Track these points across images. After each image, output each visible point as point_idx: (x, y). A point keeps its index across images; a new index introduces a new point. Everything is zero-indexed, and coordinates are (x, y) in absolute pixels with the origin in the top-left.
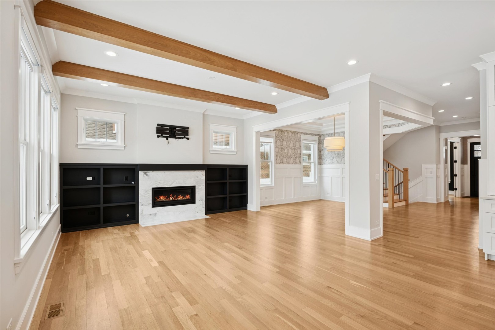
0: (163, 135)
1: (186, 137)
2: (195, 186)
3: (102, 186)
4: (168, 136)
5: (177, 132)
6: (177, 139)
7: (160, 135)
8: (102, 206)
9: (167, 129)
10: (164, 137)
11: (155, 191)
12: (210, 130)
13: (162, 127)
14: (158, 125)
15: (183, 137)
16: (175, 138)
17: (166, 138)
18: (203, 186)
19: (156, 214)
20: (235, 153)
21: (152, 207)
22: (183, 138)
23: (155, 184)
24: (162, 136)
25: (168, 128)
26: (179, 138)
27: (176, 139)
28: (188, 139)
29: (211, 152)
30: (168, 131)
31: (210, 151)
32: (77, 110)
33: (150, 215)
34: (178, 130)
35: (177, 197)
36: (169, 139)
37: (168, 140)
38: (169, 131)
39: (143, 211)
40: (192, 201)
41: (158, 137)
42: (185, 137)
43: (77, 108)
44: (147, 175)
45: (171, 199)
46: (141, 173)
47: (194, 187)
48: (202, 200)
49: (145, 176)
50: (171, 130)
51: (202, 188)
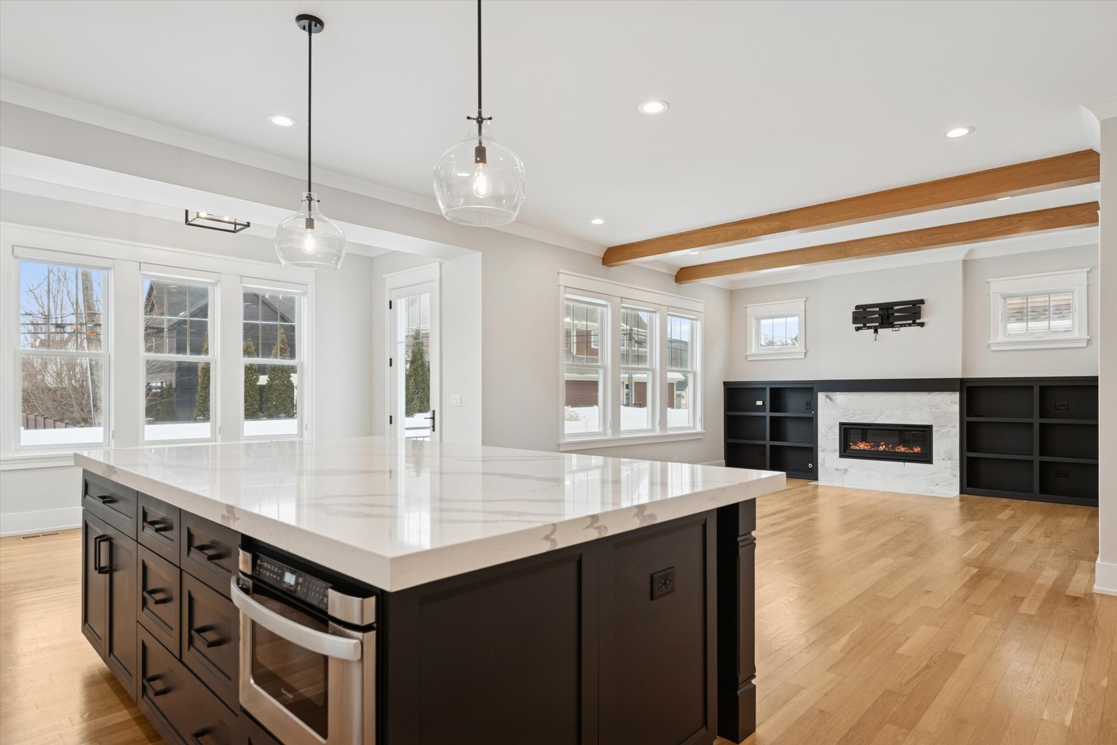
0: (868, 325)
1: (918, 321)
2: (932, 426)
3: (768, 414)
4: (877, 324)
5: (896, 314)
6: (897, 329)
7: (862, 325)
8: (768, 443)
9: (875, 313)
10: (869, 328)
11: (844, 428)
12: (989, 295)
13: (865, 310)
14: (857, 307)
15: (911, 322)
16: (893, 327)
17: (872, 330)
18: (954, 427)
19: (846, 470)
20: (1085, 345)
21: (840, 457)
22: (910, 325)
23: (845, 416)
24: (865, 326)
25: (877, 309)
26: (901, 325)
27: (894, 329)
28: (922, 325)
29: (993, 349)
30: (877, 316)
31: (989, 346)
32: (746, 308)
33: (837, 470)
34: (898, 311)
35: (893, 447)
36: (879, 330)
37: (877, 332)
38: (879, 315)
39: (824, 460)
40: (926, 458)
41: (858, 329)
42: (914, 322)
43: (746, 306)
44: (831, 399)
45: (882, 448)
46: (821, 396)
47: (930, 428)
48: (950, 459)
49: (828, 400)
50: (881, 312)
51: (949, 431)
